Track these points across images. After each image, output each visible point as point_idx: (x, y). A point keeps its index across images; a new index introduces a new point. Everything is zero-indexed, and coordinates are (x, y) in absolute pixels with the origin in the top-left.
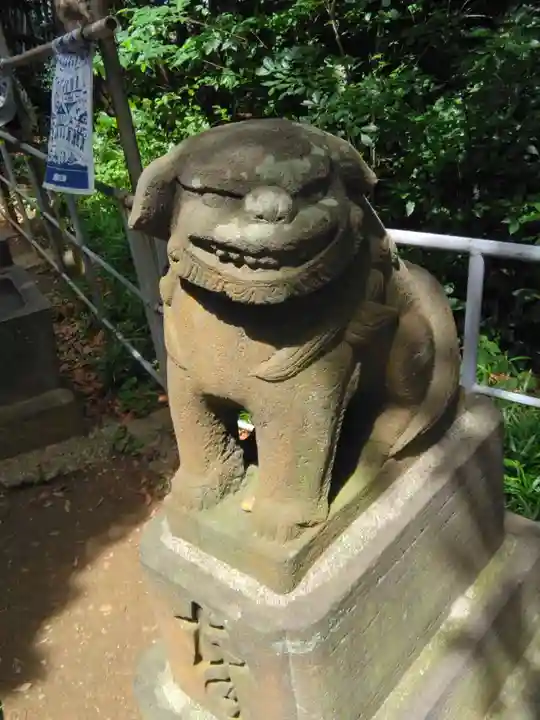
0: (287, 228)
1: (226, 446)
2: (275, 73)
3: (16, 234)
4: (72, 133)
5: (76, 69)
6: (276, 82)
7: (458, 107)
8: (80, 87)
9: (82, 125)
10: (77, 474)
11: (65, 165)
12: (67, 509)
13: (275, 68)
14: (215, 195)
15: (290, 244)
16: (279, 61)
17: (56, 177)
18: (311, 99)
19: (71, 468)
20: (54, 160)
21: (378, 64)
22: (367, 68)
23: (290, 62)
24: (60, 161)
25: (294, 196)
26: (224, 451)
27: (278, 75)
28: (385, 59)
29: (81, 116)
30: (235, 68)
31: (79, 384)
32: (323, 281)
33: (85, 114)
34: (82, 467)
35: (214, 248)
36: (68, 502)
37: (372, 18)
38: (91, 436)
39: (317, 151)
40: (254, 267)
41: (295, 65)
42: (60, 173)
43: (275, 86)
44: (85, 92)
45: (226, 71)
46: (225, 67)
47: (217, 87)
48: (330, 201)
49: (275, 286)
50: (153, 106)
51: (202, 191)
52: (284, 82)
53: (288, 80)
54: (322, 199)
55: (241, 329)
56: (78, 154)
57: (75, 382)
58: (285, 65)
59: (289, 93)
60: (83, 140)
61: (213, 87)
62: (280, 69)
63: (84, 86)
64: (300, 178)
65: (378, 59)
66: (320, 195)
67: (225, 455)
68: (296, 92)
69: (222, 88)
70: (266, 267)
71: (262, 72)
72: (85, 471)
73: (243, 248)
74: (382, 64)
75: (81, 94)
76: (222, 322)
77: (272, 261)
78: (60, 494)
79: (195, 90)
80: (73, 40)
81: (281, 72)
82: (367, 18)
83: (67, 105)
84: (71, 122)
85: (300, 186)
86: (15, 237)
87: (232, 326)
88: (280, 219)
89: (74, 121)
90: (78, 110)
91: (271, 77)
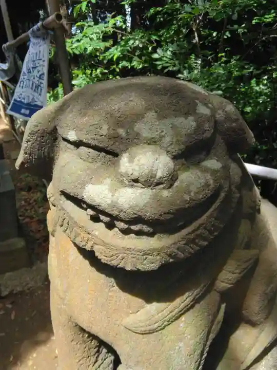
0: (166, 194)
1: (97, 357)
2: (163, 57)
3: (14, 139)
4: (34, 85)
5: (40, 46)
6: (163, 62)
7: (264, 85)
8: (41, 57)
9: (41, 81)
10: (21, 293)
11: (28, 104)
12: (13, 317)
13: (164, 55)
14: (91, 150)
15: (168, 213)
16: (166, 51)
17: (23, 111)
18: (183, 74)
19: (19, 289)
20: (23, 101)
21: (221, 59)
22: (216, 59)
23: (172, 52)
24: (26, 101)
25: (175, 158)
26: (96, 361)
27: (165, 59)
28: (226, 56)
29: (40, 76)
30: (140, 57)
31: (33, 232)
32: (200, 246)
33: (43, 74)
34: (26, 288)
35: (85, 206)
36: (14, 312)
37: (217, 35)
38: (34, 268)
39: (203, 110)
40: (126, 232)
41: (174, 53)
42: (27, 109)
43: (162, 64)
44: (44, 61)
45: (136, 58)
46: (135, 55)
47: (129, 67)
48: (213, 164)
49: (148, 254)
50: (91, 74)
51: (77, 144)
52: (167, 62)
53: (170, 62)
54: (204, 160)
55: (112, 280)
56: (37, 98)
57: (31, 231)
58: (169, 53)
59: (170, 69)
60: (41, 90)
61: (127, 67)
62: (166, 55)
63: (43, 57)
64: (183, 139)
65: (222, 56)
66: (202, 156)
67: (97, 365)
68: (174, 69)
69: (132, 67)
70: (139, 233)
71: (155, 56)
72: (28, 291)
73: (115, 213)
74: (224, 59)
75: (41, 62)
76: (94, 269)
77: (146, 228)
78: (10, 306)
79: (119, 69)
80: (38, 29)
81: (166, 57)
82: (215, 34)
83: (33, 68)
84: (34, 78)
85: (182, 147)
86: (14, 140)
87: (103, 276)
88: (158, 184)
89: (36, 78)
90: (38, 72)
91: (160, 59)
